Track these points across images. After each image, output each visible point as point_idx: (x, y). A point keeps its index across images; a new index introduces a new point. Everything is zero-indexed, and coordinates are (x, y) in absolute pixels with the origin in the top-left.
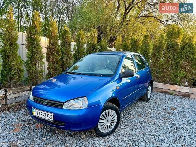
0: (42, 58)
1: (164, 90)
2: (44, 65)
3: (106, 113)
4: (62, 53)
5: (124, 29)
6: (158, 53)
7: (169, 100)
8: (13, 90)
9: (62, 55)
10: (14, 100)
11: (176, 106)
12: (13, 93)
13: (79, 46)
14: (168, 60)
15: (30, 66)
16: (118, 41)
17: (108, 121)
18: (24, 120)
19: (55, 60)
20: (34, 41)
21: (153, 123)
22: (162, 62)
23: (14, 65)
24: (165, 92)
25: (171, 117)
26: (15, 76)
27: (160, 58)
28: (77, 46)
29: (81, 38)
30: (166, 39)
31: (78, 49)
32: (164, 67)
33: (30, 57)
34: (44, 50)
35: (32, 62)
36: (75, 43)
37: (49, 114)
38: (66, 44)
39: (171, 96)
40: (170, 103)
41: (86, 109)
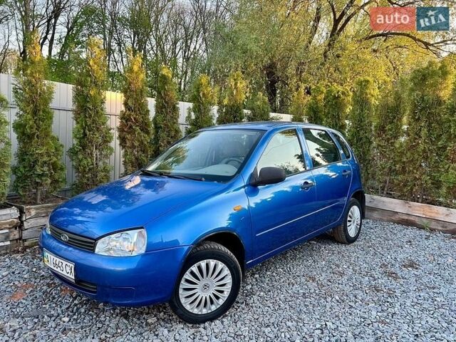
0: (107, 139)
1: (406, 217)
2: (113, 154)
3: (199, 268)
4: (157, 128)
5: (329, 68)
6: (391, 123)
7: (410, 242)
8: (37, 209)
9: (157, 132)
10: (39, 231)
11: (421, 259)
12: (37, 216)
13: (199, 110)
14: (417, 141)
15: (80, 157)
16: (298, 99)
17: (206, 287)
18: (43, 276)
19: (136, 144)
20: (88, 102)
21: (337, 298)
22: (401, 146)
23: (42, 155)
24: (408, 223)
25: (394, 284)
26: (44, 178)
27: (396, 137)
28: (194, 112)
29: (204, 94)
30: (412, 90)
31: (197, 118)
32: (405, 160)
33: (80, 139)
34: (114, 123)
35: (84, 149)
36: (191, 105)
37: (68, 264)
38: (165, 107)
39: (423, 232)
40: (408, 251)
41: (143, 255)
